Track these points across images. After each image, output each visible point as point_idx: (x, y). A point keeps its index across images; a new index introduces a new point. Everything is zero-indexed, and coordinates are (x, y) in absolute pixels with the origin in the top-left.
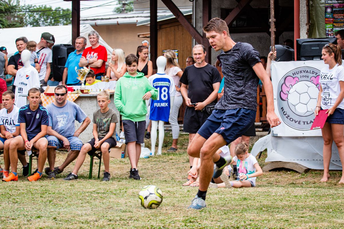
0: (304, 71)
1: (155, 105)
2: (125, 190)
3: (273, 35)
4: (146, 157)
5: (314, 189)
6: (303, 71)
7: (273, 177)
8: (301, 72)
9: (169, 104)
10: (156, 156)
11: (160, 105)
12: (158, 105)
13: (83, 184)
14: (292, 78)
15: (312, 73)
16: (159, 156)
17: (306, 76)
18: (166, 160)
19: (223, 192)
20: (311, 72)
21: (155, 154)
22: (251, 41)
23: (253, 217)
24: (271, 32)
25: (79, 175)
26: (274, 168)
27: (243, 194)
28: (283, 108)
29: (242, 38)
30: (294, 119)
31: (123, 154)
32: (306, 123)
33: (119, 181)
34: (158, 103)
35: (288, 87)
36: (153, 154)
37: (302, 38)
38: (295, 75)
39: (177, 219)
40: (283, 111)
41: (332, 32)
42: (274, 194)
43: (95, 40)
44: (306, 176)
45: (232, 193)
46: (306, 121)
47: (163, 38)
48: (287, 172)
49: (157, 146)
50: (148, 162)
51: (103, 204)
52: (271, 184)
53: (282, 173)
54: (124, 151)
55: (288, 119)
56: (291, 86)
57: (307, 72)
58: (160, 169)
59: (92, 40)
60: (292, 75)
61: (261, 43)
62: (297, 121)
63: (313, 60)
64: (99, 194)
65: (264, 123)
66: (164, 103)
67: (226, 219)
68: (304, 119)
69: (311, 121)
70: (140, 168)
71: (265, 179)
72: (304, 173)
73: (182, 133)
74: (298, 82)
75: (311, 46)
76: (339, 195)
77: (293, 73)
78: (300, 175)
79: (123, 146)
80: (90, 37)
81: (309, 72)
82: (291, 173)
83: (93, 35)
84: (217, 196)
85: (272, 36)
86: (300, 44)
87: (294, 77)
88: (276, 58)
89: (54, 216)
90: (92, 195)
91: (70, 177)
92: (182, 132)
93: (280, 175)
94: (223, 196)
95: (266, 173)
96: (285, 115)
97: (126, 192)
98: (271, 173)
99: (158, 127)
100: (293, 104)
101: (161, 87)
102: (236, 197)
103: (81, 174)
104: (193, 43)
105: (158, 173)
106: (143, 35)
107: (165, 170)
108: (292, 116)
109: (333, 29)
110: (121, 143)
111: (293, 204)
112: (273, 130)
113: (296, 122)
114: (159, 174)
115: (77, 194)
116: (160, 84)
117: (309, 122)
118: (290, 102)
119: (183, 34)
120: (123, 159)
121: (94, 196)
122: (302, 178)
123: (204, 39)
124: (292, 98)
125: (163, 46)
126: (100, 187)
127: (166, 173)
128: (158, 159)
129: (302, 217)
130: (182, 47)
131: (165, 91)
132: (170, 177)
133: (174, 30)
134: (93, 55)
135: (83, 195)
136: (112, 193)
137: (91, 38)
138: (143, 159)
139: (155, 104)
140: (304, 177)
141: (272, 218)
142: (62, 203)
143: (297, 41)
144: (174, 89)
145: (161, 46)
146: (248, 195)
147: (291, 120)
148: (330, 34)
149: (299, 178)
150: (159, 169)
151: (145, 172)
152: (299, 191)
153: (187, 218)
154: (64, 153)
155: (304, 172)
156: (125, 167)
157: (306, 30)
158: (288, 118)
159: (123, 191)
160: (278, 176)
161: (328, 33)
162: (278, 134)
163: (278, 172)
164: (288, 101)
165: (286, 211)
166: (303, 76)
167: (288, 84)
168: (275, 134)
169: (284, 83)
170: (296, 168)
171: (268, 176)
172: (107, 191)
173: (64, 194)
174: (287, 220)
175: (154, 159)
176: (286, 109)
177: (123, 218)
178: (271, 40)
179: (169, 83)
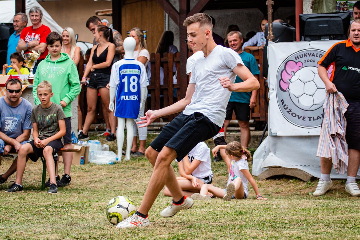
0: (310, 54)
1: (122, 98)
2: (88, 203)
3: (270, 9)
4: (111, 163)
5: (323, 201)
6: (308, 54)
7: (271, 186)
8: (305, 55)
9: (139, 98)
10: (123, 162)
11: (129, 98)
12: (125, 99)
13: (36, 197)
14: (294, 63)
15: (320, 57)
16: (128, 161)
17: (311, 61)
18: (137, 166)
19: (212, 205)
20: (318, 55)
21: (122, 159)
22: (238, 19)
23: (256, 234)
24: (267, 5)
25: (28, 186)
26: (272, 175)
27: (237, 207)
28: (284, 100)
29: (226, 15)
30: (297, 115)
31: (82, 160)
32: (312, 119)
33: (79, 193)
34: (126, 96)
35: (290, 74)
36: (120, 159)
37: (305, 13)
38: (298, 59)
39: (160, 236)
40: (284, 104)
41: (345, 5)
42: (275, 207)
43: (38, 18)
44: (313, 185)
45: (223, 205)
46: (312, 117)
47: (127, 16)
48: (289, 180)
49: (124, 149)
50: (114, 169)
51: (64, 219)
52: (269, 195)
53: (282, 182)
54: (83, 155)
55: (290, 114)
56: (293, 72)
57: (313, 55)
58: (130, 178)
59: (34, 18)
60: (294, 60)
61: (250, 22)
62: (301, 117)
63: (320, 40)
64: (56, 208)
65: (257, 120)
66: (133, 96)
67: (222, 236)
68: (310, 114)
69: (318, 116)
70: (105, 177)
71: (261, 189)
72: (310, 182)
73: (154, 134)
74: (301, 68)
75: (318, 23)
76: (357, 208)
77: (295, 57)
78: (305, 184)
79: (82, 150)
80: (32, 14)
81: (315, 55)
82: (294, 182)
83: (36, 12)
84: (205, 209)
85: (269, 11)
86: (304, 21)
87: (297, 62)
88: (274, 38)
89: (6, 235)
90: (49, 209)
91: (14, 188)
92: (154, 132)
93: (281, 184)
94: (212, 210)
95: (262, 182)
96: (286, 109)
97: (90, 205)
98: (268, 181)
99: (126, 126)
100: (296, 95)
101: (130, 76)
102: (229, 211)
103: (30, 184)
104: (166, 22)
105: (127, 182)
106: (102, 12)
107: (136, 178)
108: (295, 110)
109: (347, 2)
110: (79, 145)
111: (302, 218)
112: (270, 128)
113: (299, 118)
114: (129, 184)
115: (29, 208)
116: (128, 71)
117: (315, 118)
118: (291, 92)
119: (152, 11)
120: (82, 165)
121: (51, 210)
122: (308, 187)
123: (181, 16)
124: (295, 88)
125: (127, 27)
126: (57, 200)
127: (138, 182)
128: (127, 166)
129: (316, 234)
130: (151, 28)
131: (134, 80)
132: (143, 187)
133: (142, 5)
134: (34, 36)
135: (37, 209)
136: (73, 207)
137: (33, 16)
138: (108, 165)
139: (122, 96)
140: (310, 186)
141: (280, 235)
142: (13, 219)
143: (300, 17)
144: (146, 78)
145: (125, 26)
146: (243, 208)
147: (294, 115)
148: (343, 8)
149: (304, 187)
150: (128, 178)
151: (111, 182)
152: (305, 203)
153: (173, 236)
154: (8, 159)
155: (310, 180)
156: (86, 175)
157: (311, 3)
158: (290, 112)
159: (86, 204)
160: (277, 186)
161: (339, 7)
162: (277, 133)
163: (277, 181)
164: (290, 91)
165: (295, 227)
166: (308, 61)
167: (289, 70)
168: (274, 133)
169: (285, 69)
170: (300, 175)
171: (265, 186)
172: (67, 205)
173: (13, 209)
174: (299, 237)
175: (122, 166)
176: (287, 102)
177: (92, 236)
178: (268, 15)
179: (139, 71)
